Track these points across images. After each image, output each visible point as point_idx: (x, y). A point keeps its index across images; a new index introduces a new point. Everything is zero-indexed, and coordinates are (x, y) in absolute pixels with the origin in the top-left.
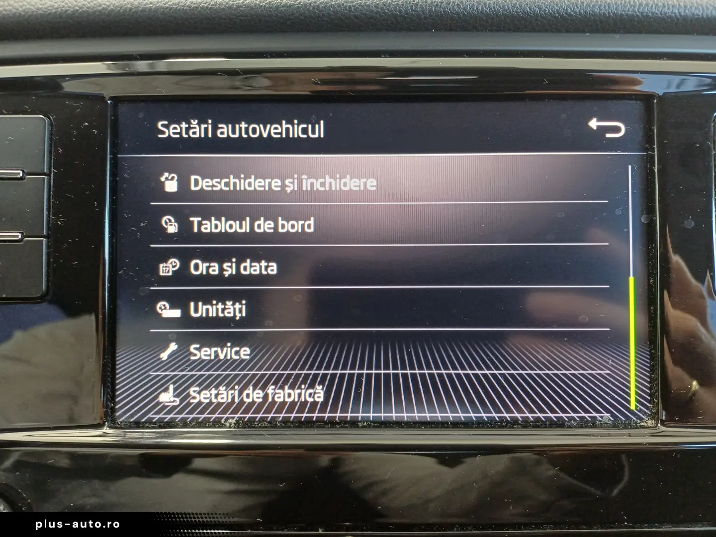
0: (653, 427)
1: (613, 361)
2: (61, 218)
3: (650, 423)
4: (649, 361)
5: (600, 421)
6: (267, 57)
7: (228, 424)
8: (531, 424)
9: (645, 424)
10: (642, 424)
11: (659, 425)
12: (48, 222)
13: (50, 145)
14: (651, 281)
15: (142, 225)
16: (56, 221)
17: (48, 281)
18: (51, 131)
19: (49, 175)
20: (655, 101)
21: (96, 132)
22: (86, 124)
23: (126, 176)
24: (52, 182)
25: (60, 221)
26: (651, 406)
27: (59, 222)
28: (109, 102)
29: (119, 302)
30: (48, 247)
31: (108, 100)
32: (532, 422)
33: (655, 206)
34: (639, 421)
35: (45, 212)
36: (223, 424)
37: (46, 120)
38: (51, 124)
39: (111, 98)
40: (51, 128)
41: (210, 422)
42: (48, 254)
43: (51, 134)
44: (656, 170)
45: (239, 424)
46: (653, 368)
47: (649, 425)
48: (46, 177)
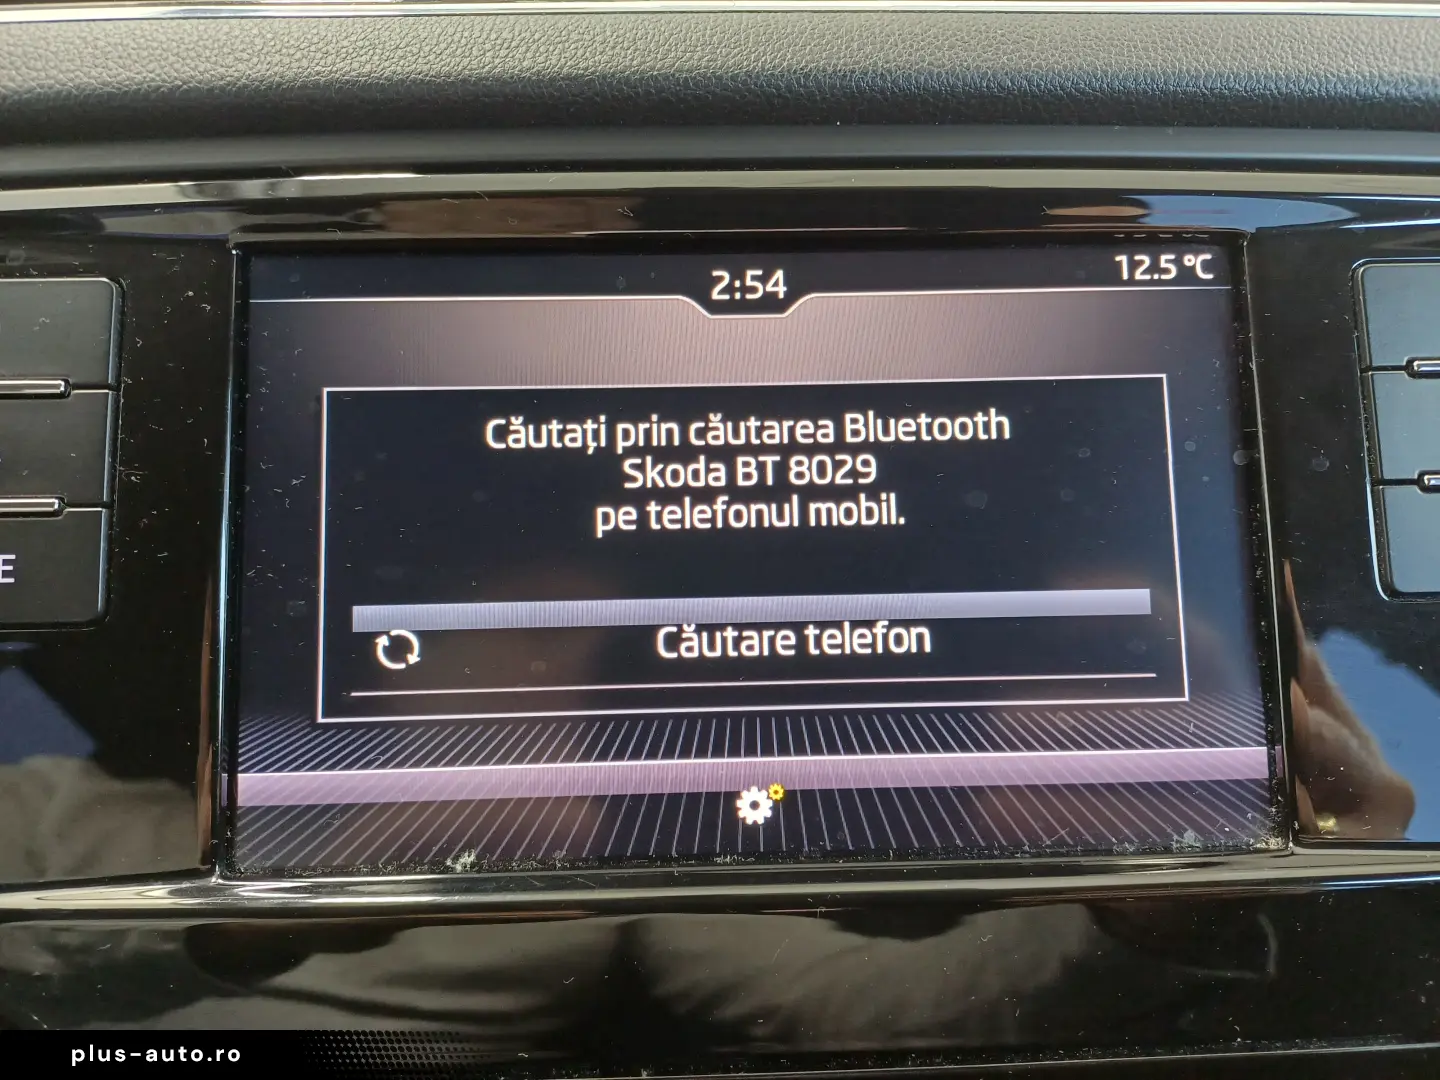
0: (1278, 850)
1: (1195, 726)
2: (136, 469)
3: (1274, 843)
4: (1262, 724)
5: (1177, 842)
6: (532, 171)
7: (459, 868)
8: (1048, 850)
9: (1262, 846)
10: (1258, 846)
11: (1291, 844)
12: (112, 478)
13: (121, 334)
14: (1259, 572)
15: (295, 482)
16: (128, 476)
17: (108, 590)
18: (123, 306)
19: (116, 389)
20: (1245, 243)
21: (209, 308)
22: (191, 293)
23: (263, 390)
24: (122, 401)
25: (136, 475)
26: (1274, 810)
27: (133, 478)
28: (234, 252)
29: (246, 631)
30: (110, 526)
31: (234, 248)
32: (1048, 846)
33: (1257, 432)
34: (1252, 841)
35: (107, 459)
36: (448, 867)
37: (114, 286)
38: (123, 295)
39: (237, 246)
40: (123, 302)
41: (424, 865)
42: (110, 539)
43: (122, 313)
44: (1254, 368)
45: (481, 867)
46: (1273, 737)
47: (1272, 847)
48: (110, 392)
